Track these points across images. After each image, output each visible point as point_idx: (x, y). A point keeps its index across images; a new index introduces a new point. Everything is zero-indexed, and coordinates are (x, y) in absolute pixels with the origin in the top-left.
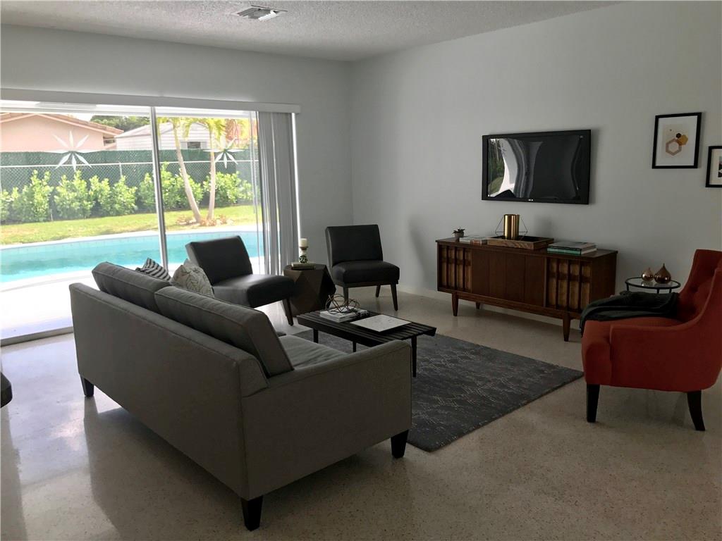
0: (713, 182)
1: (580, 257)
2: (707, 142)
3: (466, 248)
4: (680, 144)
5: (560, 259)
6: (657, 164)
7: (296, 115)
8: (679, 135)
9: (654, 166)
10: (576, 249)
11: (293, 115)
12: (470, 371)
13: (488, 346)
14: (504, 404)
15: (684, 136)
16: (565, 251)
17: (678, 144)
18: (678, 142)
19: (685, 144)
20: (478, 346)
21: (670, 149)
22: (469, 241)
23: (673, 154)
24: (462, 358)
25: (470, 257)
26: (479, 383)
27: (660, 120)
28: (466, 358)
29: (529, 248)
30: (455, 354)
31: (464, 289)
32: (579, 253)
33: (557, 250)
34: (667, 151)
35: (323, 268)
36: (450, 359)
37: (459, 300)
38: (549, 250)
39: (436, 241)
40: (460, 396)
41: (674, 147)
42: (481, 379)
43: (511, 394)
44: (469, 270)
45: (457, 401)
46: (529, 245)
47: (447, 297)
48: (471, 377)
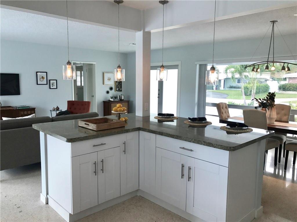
0: (51, 88)
2: (49, 79)
4: (43, 79)
6: (38, 84)
8: (42, 77)
9: (37, 84)
15: (44, 77)
16: (24, 108)
18: (42, 78)
23: (42, 81)
27: (37, 73)
34: (40, 80)
38: (19, 108)
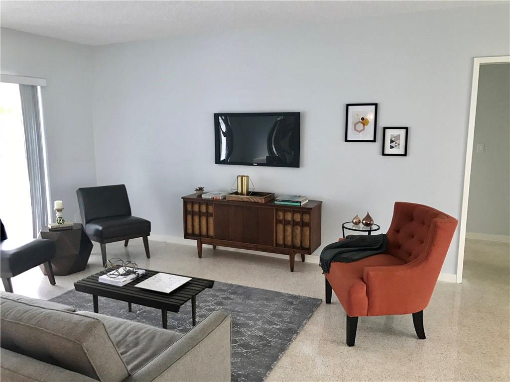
0: (386, 152)
1: (300, 207)
2: (382, 124)
3: (208, 202)
4: (364, 125)
5: (285, 209)
6: (348, 139)
7: (42, 87)
8: (363, 119)
9: (346, 140)
10: (297, 202)
11: (39, 88)
12: (238, 312)
13: (240, 285)
14: (280, 341)
15: (367, 119)
16: (288, 203)
17: (362, 125)
18: (362, 123)
19: (367, 125)
20: (232, 285)
21: (357, 128)
22: (210, 197)
23: (359, 132)
24: (225, 299)
25: (211, 209)
26: (251, 323)
27: (350, 107)
28: (228, 298)
29: (260, 201)
30: (217, 296)
31: (208, 236)
32: (299, 204)
33: (282, 203)
34: (355, 129)
35: (80, 227)
36: (215, 301)
37: (203, 245)
38: (276, 202)
39: (182, 198)
40: (242, 340)
41: (360, 127)
42: (249, 318)
43: (280, 329)
44: (211, 220)
45: (241, 345)
46: (260, 200)
47: (194, 243)
48: (241, 318)
